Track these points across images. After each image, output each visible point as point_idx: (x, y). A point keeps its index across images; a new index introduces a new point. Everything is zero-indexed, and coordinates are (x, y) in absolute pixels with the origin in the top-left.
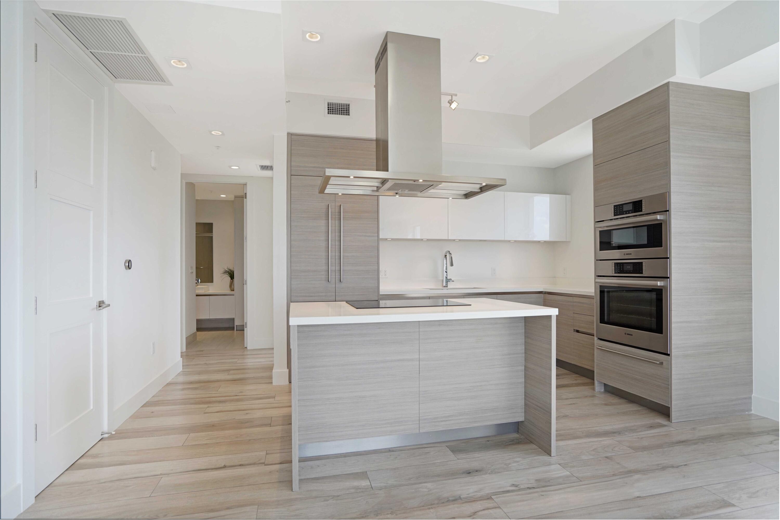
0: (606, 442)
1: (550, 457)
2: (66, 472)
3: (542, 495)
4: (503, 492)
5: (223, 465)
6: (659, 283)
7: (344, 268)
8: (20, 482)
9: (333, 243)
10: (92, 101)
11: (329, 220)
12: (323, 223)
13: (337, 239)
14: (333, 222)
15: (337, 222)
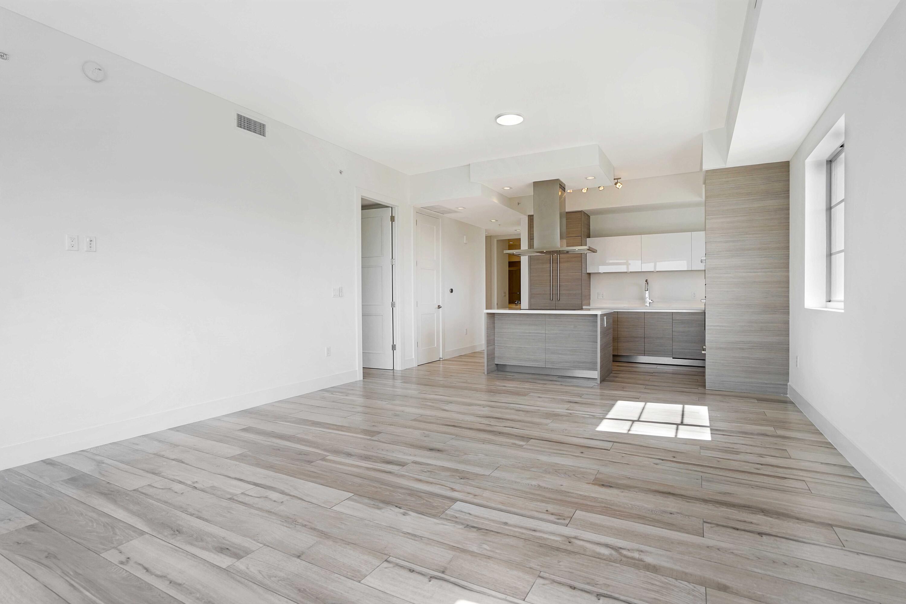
7: (560, 292)
8: (414, 357)
9: (554, 277)
10: (435, 227)
11: (551, 264)
12: (548, 265)
13: (556, 275)
14: (554, 265)
15: (556, 265)
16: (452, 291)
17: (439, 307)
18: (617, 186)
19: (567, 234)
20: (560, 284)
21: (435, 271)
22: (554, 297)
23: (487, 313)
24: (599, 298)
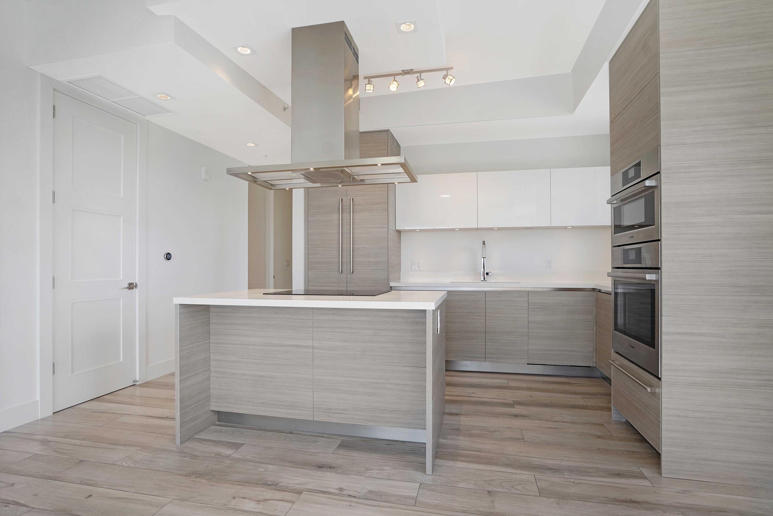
0: (523, 477)
1: (424, 475)
2: (90, 401)
3: (350, 506)
4: (320, 491)
5: (166, 416)
6: (650, 277)
7: (355, 260)
8: (38, 398)
9: (345, 236)
10: (123, 136)
11: (340, 213)
12: (336, 216)
13: (348, 231)
14: (345, 215)
15: (348, 215)
16: (168, 257)
17: (131, 286)
18: (448, 81)
19: (360, 143)
20: (354, 246)
21: (122, 218)
22: (345, 268)
23: (181, 305)
24: (413, 268)
